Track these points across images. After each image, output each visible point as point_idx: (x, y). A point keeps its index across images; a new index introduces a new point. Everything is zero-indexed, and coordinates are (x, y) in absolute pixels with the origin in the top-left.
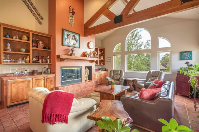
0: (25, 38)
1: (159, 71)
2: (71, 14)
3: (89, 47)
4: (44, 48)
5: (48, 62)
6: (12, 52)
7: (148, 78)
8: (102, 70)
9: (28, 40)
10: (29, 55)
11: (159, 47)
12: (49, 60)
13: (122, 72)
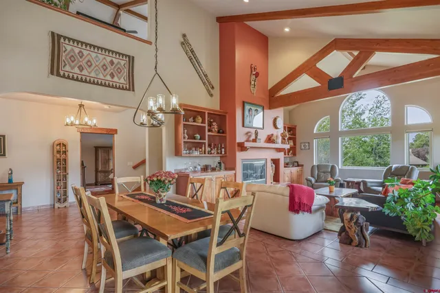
0: (200, 120)
1: (408, 165)
2: (254, 77)
3: (275, 126)
4: (219, 132)
5: (223, 153)
6: (189, 140)
7: (385, 177)
8: (293, 166)
9: (203, 122)
10: (205, 143)
11: (408, 123)
12: (223, 150)
13: (335, 168)
